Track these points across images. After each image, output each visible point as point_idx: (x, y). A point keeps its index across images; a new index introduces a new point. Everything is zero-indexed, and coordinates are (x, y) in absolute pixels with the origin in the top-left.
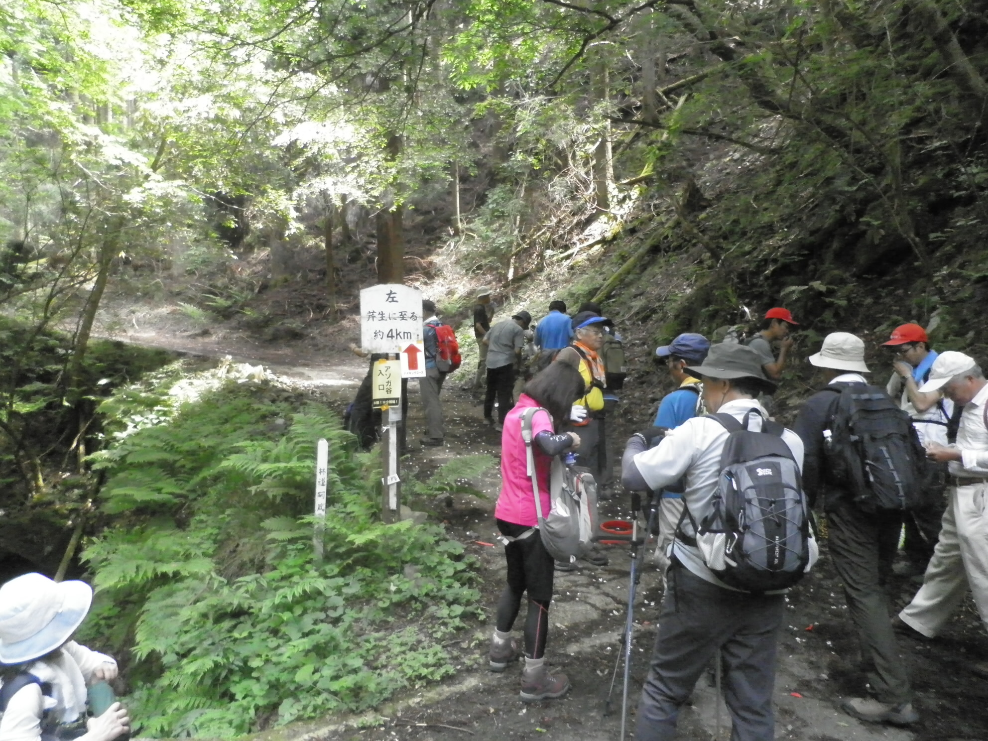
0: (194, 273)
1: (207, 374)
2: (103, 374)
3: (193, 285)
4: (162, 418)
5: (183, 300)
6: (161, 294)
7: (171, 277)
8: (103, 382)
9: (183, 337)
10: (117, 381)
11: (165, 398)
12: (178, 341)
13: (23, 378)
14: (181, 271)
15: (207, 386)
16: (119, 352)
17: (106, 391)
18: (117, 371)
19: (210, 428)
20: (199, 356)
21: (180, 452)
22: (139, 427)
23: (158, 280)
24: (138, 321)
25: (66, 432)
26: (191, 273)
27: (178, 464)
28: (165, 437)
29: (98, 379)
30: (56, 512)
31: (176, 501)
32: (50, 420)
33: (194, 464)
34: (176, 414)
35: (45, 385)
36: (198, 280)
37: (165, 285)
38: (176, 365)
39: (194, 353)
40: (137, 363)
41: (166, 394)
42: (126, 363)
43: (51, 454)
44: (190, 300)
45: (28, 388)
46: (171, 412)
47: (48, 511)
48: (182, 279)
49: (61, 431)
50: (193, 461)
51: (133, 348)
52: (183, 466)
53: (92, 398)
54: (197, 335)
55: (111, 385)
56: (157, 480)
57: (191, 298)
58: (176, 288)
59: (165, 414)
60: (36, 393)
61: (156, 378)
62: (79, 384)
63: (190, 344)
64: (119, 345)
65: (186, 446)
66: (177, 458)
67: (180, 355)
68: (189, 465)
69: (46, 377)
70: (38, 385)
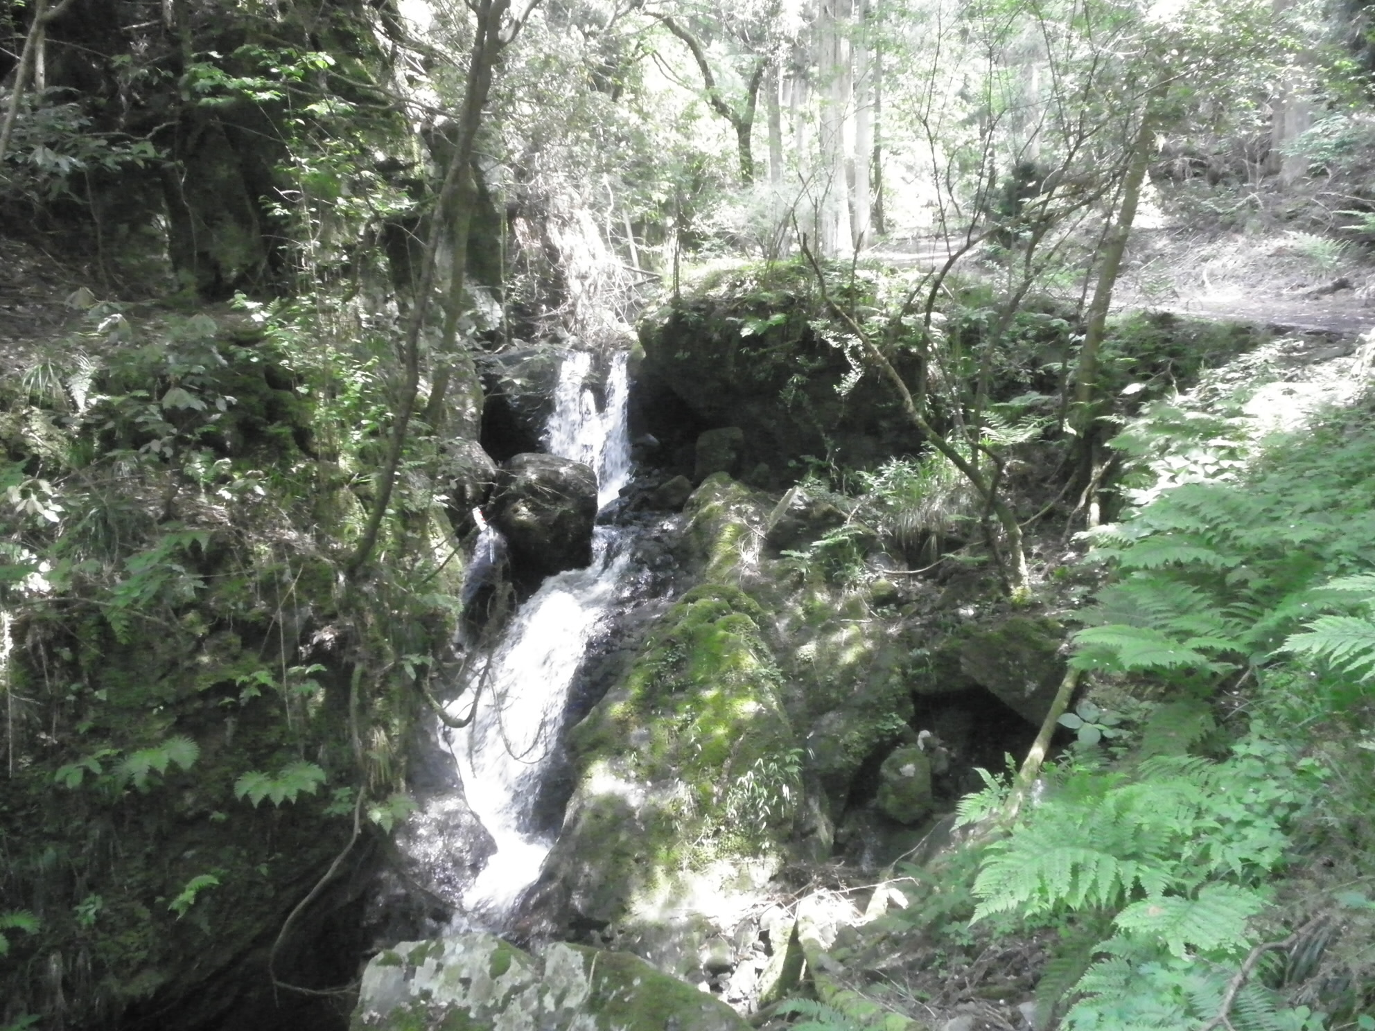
0: (1324, 173)
1: (1328, 369)
2: (1133, 374)
3: (1319, 197)
4: (1225, 464)
5: (1299, 228)
6: (1255, 221)
7: (1279, 187)
8: (1133, 388)
9: (1294, 299)
10: (1155, 388)
11: (1236, 421)
12: (1283, 306)
13: (1010, 387)
14: (1298, 172)
15: (1324, 397)
16: (1164, 333)
17: (1132, 408)
18: (1156, 368)
19: (1315, 496)
20: (1318, 333)
21: (1241, 549)
22: (1180, 481)
23: (1253, 195)
24: (1212, 275)
25: (1072, 480)
26: (1319, 173)
27: (1232, 578)
28: (1210, 511)
29: (1124, 386)
30: (1044, 624)
31: (1216, 667)
32: (1050, 458)
33: (1268, 581)
34: (1255, 453)
35: (1046, 397)
36: (1330, 186)
37: (1266, 203)
38: (1266, 353)
39: (1311, 327)
40: (1193, 352)
41: (1238, 413)
42: (1172, 354)
43: (1048, 516)
44: (1314, 226)
45: (1017, 402)
46: (1245, 451)
47: (1029, 620)
48: (1300, 188)
49: (1065, 477)
50: (1268, 573)
51: (1192, 324)
52: (1244, 583)
53: (1113, 418)
54: (1323, 291)
55: (1144, 396)
56: (1182, 610)
57: (1315, 223)
58: (1287, 207)
59: (1232, 454)
60: (1029, 410)
61: (1224, 380)
62: (1094, 394)
63: (1306, 308)
64: (1165, 320)
65: (1253, 536)
66: (1232, 562)
67: (1279, 331)
68: (1256, 583)
69: (1045, 384)
70: (1034, 397)
